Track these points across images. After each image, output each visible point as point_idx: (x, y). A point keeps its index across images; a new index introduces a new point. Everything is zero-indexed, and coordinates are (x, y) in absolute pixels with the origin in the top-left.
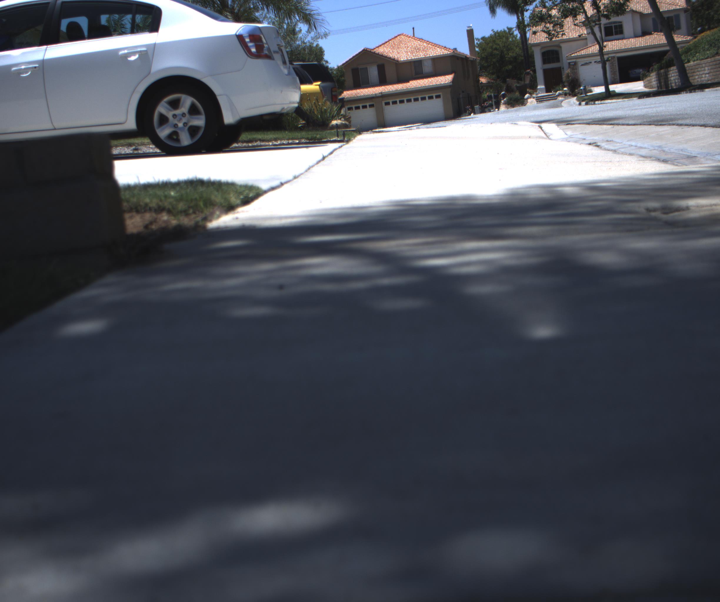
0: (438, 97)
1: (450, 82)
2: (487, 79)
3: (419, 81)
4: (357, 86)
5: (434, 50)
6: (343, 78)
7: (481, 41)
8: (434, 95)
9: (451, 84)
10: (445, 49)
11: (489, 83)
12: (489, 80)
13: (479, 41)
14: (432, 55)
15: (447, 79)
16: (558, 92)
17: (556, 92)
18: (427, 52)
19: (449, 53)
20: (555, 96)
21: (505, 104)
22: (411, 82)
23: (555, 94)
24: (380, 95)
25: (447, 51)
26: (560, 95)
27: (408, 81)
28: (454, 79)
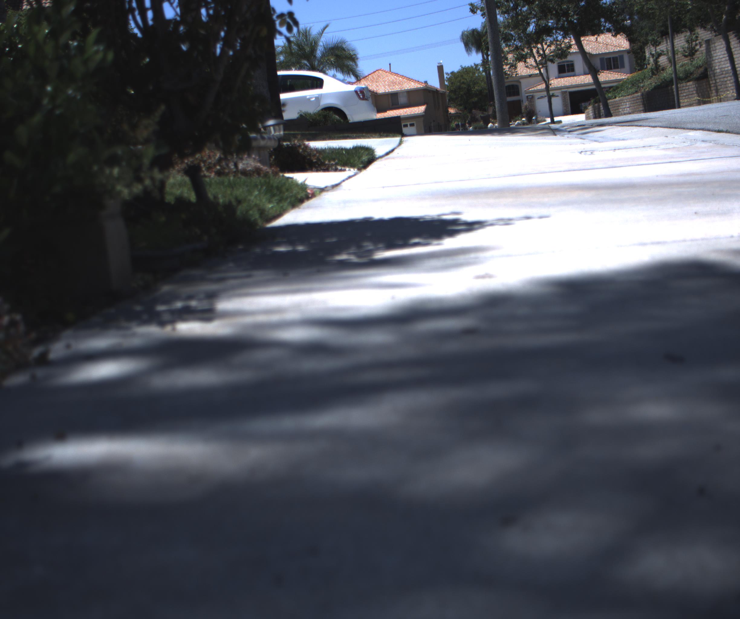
0: (412, 125)
1: (423, 113)
2: (455, 110)
3: (395, 111)
5: (409, 84)
7: (450, 75)
8: (408, 124)
9: (424, 114)
10: (419, 83)
11: (457, 113)
12: (458, 111)
13: (448, 75)
14: (406, 88)
15: (420, 110)
16: (517, 122)
17: (516, 121)
18: (402, 86)
19: (422, 86)
22: (388, 112)
25: (420, 85)
27: (385, 111)
28: (426, 110)
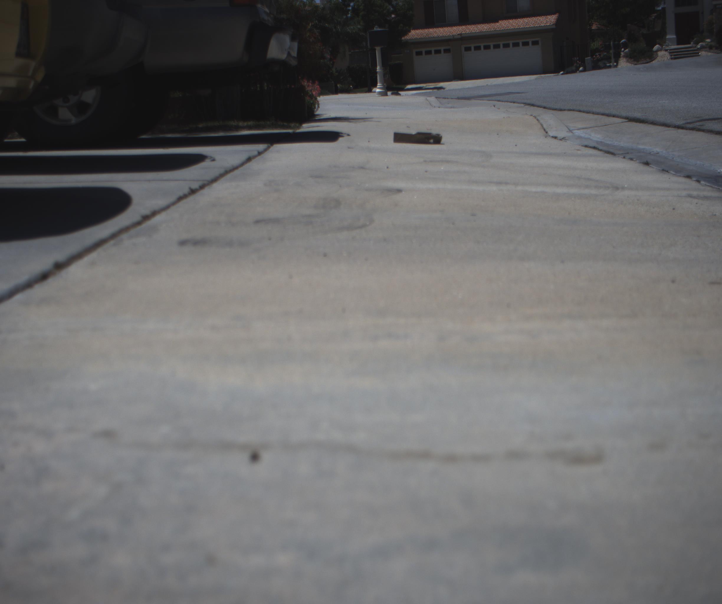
0: (535, 43)
1: (553, 25)
2: (596, 24)
3: (511, 21)
4: (430, 23)
6: (411, 12)
8: (530, 41)
9: (554, 27)
11: (599, 29)
12: (601, 27)
15: (549, 20)
16: (700, 44)
17: (697, 43)
20: (695, 49)
21: (626, 56)
22: (500, 22)
23: (696, 47)
24: (459, 37)
26: (702, 48)
27: (496, 21)
28: (558, 21)
